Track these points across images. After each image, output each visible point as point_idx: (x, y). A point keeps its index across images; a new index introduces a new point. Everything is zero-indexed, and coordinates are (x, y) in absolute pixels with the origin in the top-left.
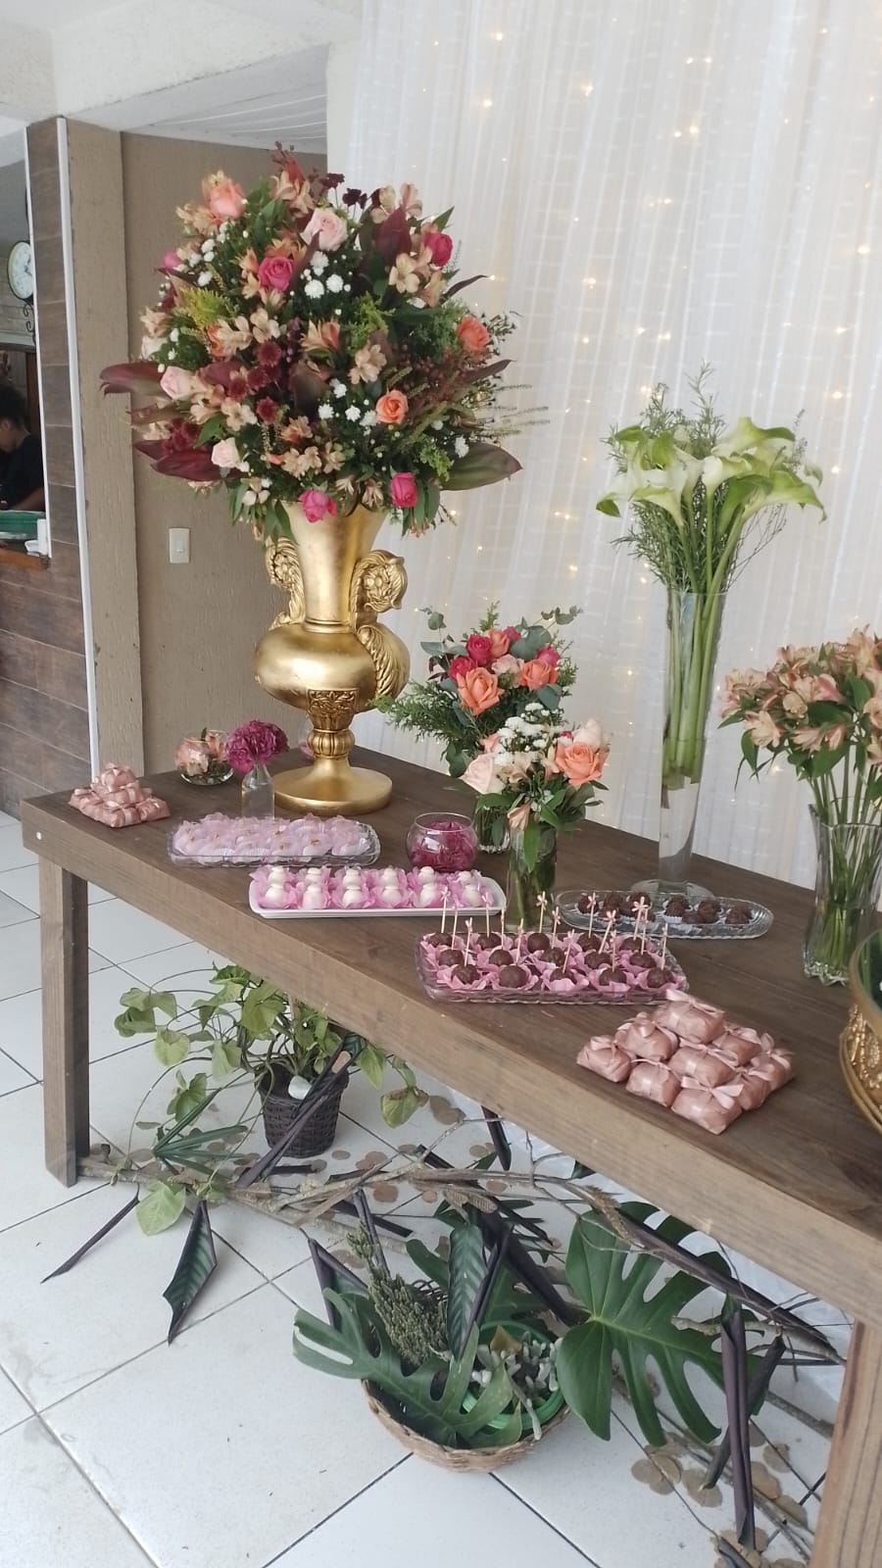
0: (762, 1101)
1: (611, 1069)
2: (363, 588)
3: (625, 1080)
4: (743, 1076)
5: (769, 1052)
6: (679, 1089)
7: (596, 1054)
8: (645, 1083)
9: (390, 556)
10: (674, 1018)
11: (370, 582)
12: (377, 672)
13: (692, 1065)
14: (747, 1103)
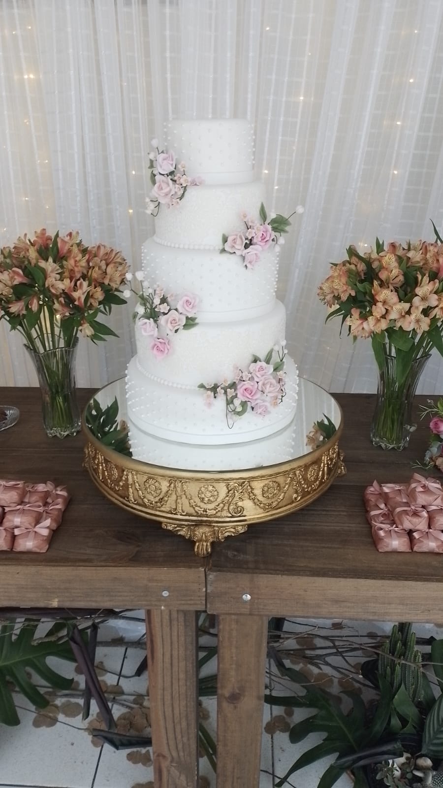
0: (61, 521)
4: (47, 513)
5: (54, 492)
6: (14, 537)
13: (17, 520)
14: (54, 526)
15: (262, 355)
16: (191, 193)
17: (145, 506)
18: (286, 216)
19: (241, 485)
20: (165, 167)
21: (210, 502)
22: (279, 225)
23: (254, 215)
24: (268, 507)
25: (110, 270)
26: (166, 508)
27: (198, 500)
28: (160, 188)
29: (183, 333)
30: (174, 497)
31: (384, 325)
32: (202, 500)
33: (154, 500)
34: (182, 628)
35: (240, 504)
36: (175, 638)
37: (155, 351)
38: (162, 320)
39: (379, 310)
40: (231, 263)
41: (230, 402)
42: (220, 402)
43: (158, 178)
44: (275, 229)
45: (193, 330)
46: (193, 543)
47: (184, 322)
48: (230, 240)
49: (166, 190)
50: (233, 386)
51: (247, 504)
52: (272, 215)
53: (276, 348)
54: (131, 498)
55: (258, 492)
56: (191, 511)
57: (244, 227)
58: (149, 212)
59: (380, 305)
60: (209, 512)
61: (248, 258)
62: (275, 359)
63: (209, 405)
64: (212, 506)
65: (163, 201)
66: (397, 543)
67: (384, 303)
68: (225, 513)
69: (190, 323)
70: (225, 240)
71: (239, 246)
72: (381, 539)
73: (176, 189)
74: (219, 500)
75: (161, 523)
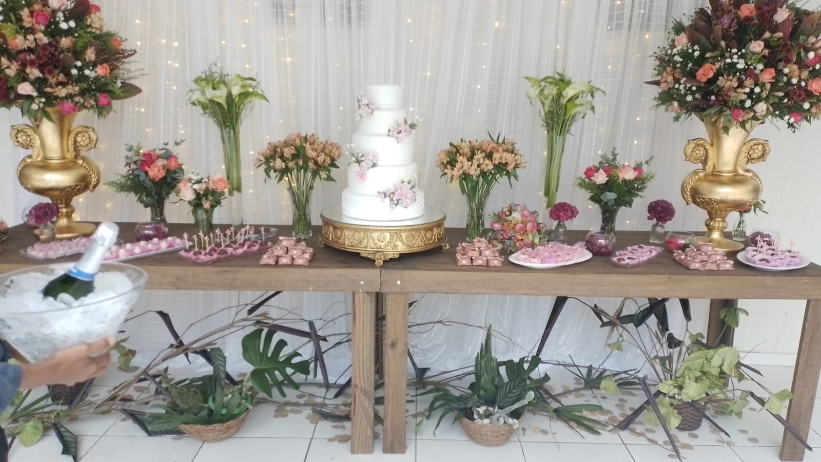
1: (272, 261)
2: (75, 142)
3: (277, 262)
6: (293, 259)
7: (266, 259)
8: (284, 261)
9: (88, 128)
10: (285, 243)
11: (79, 139)
12: (91, 175)
13: (295, 252)
14: (311, 256)
15: (406, 180)
16: (376, 113)
17: (353, 246)
18: (415, 123)
19: (396, 234)
20: (365, 102)
21: (382, 242)
22: (412, 126)
23: (402, 121)
24: (408, 246)
25: (333, 150)
26: (363, 246)
27: (377, 241)
28: (363, 110)
29: (372, 170)
30: (366, 240)
31: (461, 172)
32: (379, 240)
33: (357, 243)
34: (369, 305)
35: (396, 243)
36: (365, 311)
37: (359, 177)
38: (362, 163)
39: (458, 165)
40: (392, 140)
41: (391, 200)
42: (388, 200)
43: (362, 106)
44: (410, 128)
45: (375, 169)
46: (374, 261)
47: (372, 164)
48: (391, 131)
49: (365, 111)
50: (393, 193)
51: (399, 243)
52: (409, 122)
53: (412, 179)
54: (347, 244)
55: (404, 238)
56: (374, 246)
57: (397, 126)
58: (357, 120)
59: (459, 163)
60: (382, 247)
61: (399, 138)
62: (412, 183)
63: (382, 201)
64: (383, 244)
65: (363, 115)
66: (464, 262)
67: (462, 163)
68: (389, 248)
69: (374, 165)
70: (389, 131)
71: (395, 133)
72: (459, 260)
73: (370, 111)
74: (387, 241)
75: (360, 253)
